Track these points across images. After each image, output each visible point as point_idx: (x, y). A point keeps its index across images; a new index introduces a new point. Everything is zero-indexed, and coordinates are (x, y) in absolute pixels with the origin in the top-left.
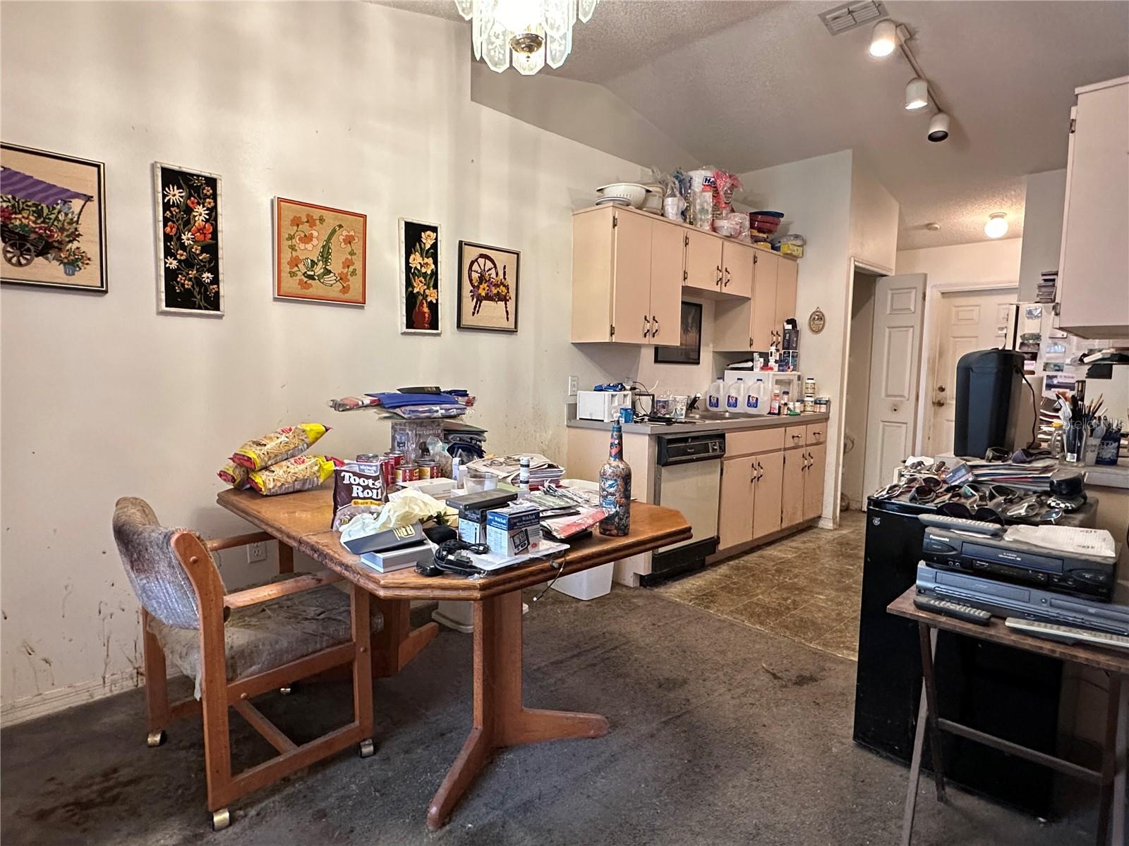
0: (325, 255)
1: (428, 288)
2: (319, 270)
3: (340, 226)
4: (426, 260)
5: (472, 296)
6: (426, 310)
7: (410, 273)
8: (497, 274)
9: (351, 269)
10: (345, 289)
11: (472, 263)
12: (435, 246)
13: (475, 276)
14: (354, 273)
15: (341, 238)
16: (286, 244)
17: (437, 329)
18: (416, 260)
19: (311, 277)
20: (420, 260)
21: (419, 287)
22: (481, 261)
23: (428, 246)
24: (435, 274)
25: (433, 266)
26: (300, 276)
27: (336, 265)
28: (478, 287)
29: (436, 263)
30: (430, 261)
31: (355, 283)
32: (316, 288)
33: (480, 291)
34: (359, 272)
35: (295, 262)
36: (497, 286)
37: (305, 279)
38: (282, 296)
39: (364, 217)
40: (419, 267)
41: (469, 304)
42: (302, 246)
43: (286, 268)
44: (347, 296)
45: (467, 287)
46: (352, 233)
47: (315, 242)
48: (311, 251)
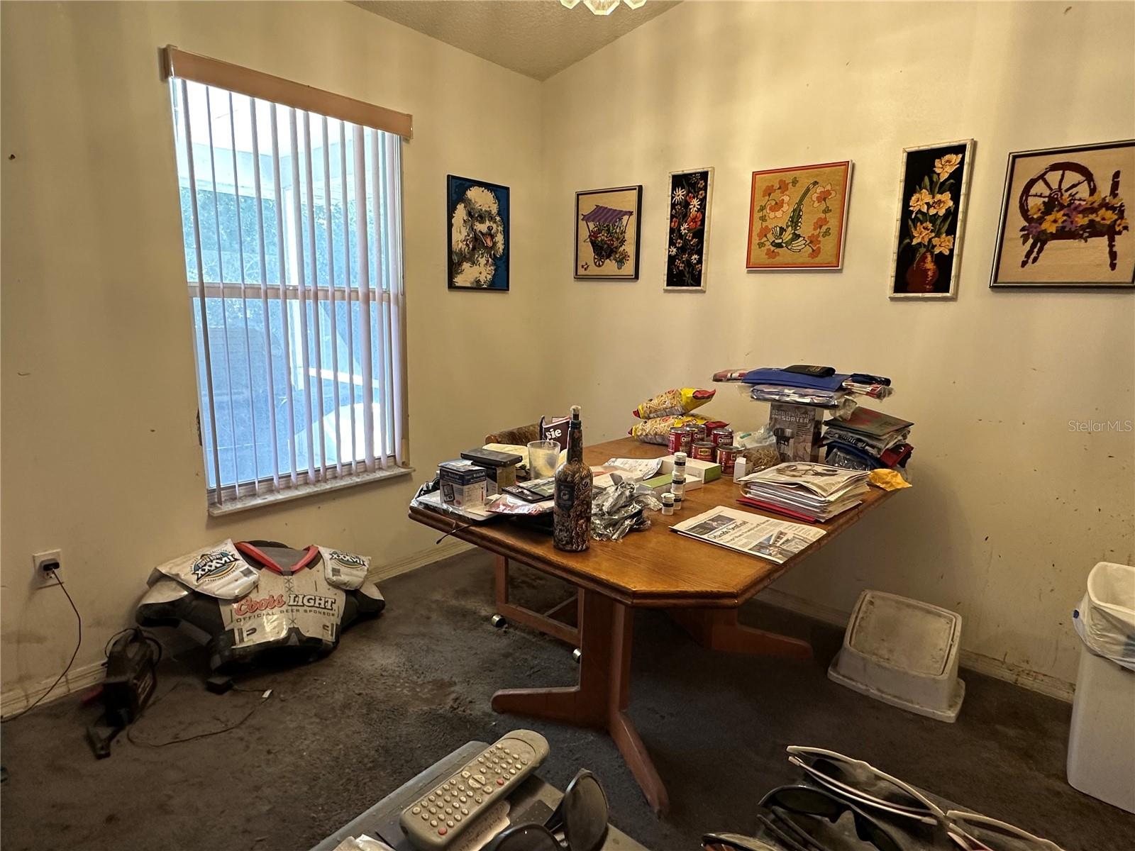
0: (795, 220)
1: (938, 235)
2: (787, 236)
3: (815, 183)
4: (938, 197)
5: (1025, 238)
6: (930, 265)
7: (908, 220)
8: (1093, 191)
9: (824, 228)
10: (815, 253)
11: (1032, 183)
12: (957, 174)
13: (1034, 203)
14: (827, 233)
15: (815, 197)
17: (947, 289)
18: (921, 200)
19: (779, 246)
20: (928, 199)
21: (921, 235)
22: (1054, 177)
23: (944, 176)
24: (952, 215)
25: (951, 203)
26: (768, 246)
27: (806, 228)
28: (1041, 220)
29: (956, 199)
30: (946, 197)
31: (827, 245)
32: (784, 255)
33: (1045, 226)
34: (834, 231)
35: (764, 233)
36: (1093, 210)
37: (773, 248)
38: (752, 267)
39: (853, 164)
40: (925, 209)
41: (1017, 248)
42: (772, 215)
43: (756, 240)
44: (817, 260)
45: (1017, 221)
46: (829, 187)
47: (785, 207)
48: (780, 218)
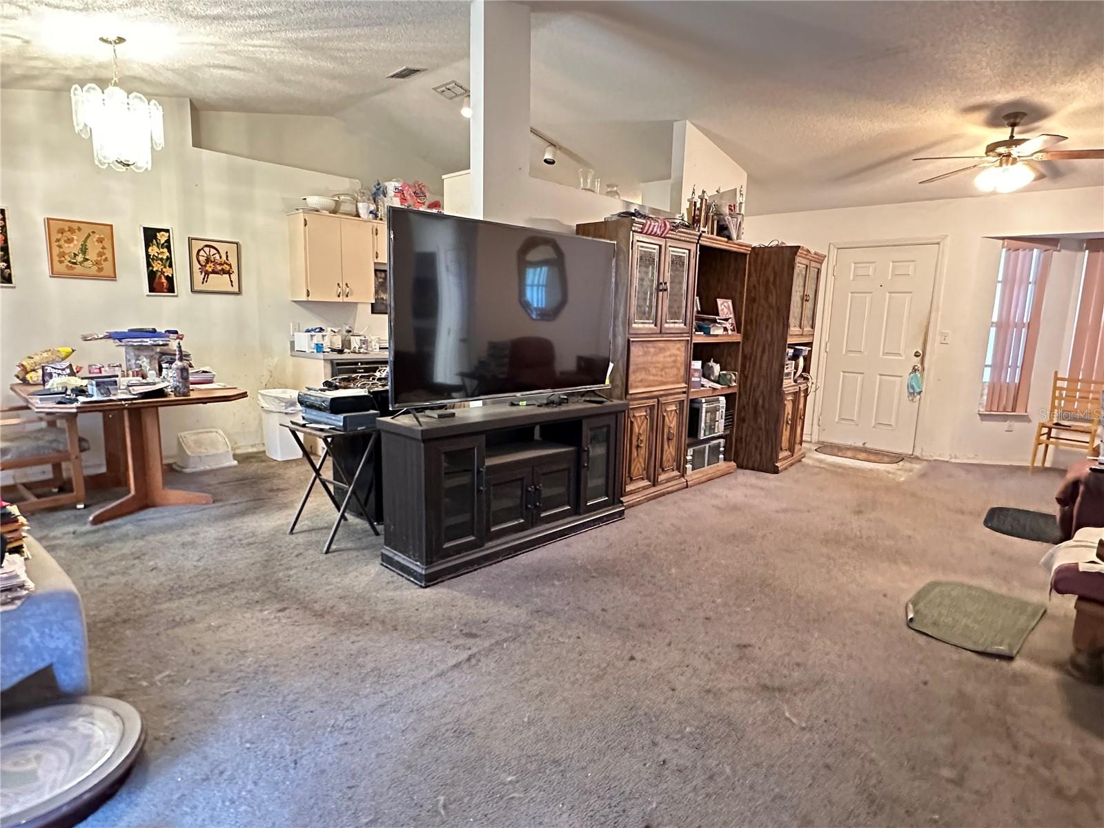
0: (84, 250)
1: (165, 267)
2: (80, 258)
3: (93, 232)
4: (162, 250)
5: (201, 272)
6: (164, 280)
7: (149, 259)
8: (221, 257)
9: (104, 257)
10: (100, 270)
11: (199, 251)
12: (168, 241)
13: (202, 259)
14: (106, 260)
15: (95, 239)
16: (54, 244)
17: (174, 292)
18: (154, 250)
19: (75, 263)
20: (158, 250)
21: (157, 267)
22: (207, 249)
23: (162, 242)
24: (169, 259)
25: (168, 254)
26: (66, 263)
27: (92, 255)
28: (205, 266)
29: (169, 251)
30: (165, 250)
31: (107, 266)
32: (78, 268)
33: (207, 268)
34: (110, 258)
35: (62, 255)
36: (221, 264)
37: (70, 265)
38: (54, 274)
39: (111, 226)
40: (156, 255)
41: (199, 277)
42: (66, 245)
43: (56, 259)
44: (102, 274)
45: (196, 266)
46: (102, 236)
47: (75, 242)
48: (74, 247)
